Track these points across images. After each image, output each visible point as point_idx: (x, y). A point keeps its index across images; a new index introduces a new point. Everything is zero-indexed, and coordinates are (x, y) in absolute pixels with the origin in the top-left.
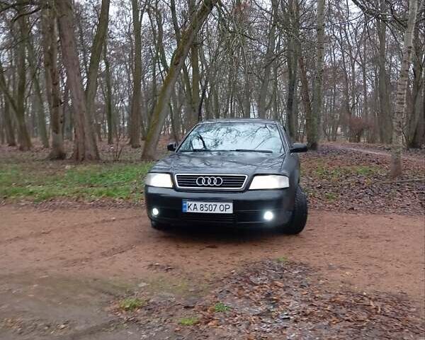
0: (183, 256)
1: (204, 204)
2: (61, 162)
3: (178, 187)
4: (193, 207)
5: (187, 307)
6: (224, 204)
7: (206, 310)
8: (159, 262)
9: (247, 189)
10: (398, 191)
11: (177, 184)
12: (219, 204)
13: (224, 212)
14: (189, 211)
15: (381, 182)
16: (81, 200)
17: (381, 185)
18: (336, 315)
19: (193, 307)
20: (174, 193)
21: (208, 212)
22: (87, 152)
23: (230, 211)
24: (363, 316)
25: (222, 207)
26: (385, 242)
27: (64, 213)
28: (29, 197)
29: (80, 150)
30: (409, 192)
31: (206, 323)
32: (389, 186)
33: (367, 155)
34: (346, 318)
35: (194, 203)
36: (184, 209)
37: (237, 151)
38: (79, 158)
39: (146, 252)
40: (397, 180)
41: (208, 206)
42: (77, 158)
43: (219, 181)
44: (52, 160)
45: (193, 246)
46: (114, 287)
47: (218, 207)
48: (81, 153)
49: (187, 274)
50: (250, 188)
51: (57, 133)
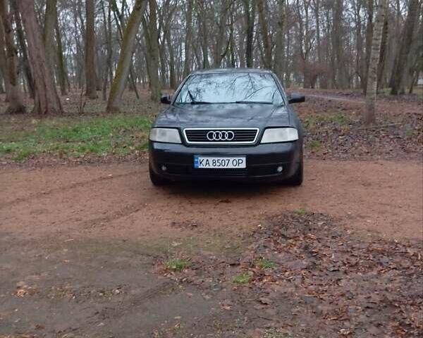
0: (201, 212)
1: (216, 159)
2: (22, 116)
3: (188, 142)
4: (205, 163)
5: (233, 265)
6: (237, 159)
7: (253, 266)
8: (180, 219)
9: (259, 143)
10: (376, 136)
11: (187, 140)
12: (231, 159)
13: (237, 167)
14: (201, 167)
15: (357, 128)
16: (64, 156)
17: (358, 132)
18: (381, 264)
19: (239, 264)
20: (183, 149)
21: (221, 167)
22: (50, 105)
23: (243, 166)
24: (407, 263)
25: (235, 162)
26: (388, 189)
27: (54, 172)
28: (8, 156)
29: (41, 102)
30: (386, 137)
31: (261, 280)
32: (365, 132)
33: (330, 101)
34: (392, 267)
35: (205, 159)
36: (195, 165)
37: (237, 102)
38: (41, 112)
39: (162, 210)
40: (371, 126)
41: (220, 161)
42: (40, 112)
43: (230, 135)
44: (12, 113)
45: (206, 202)
46: (148, 248)
47: (231, 162)
48: (43, 107)
49: (215, 231)
50: (262, 142)
51: (14, 85)
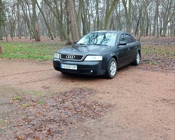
1: (67, 65)
3: (61, 58)
4: (64, 66)
9: (83, 61)
12: (72, 66)
13: (74, 69)
21: (69, 68)
23: (76, 69)
36: (61, 67)
43: (73, 57)
50: (85, 60)
51: (68, 35)
